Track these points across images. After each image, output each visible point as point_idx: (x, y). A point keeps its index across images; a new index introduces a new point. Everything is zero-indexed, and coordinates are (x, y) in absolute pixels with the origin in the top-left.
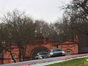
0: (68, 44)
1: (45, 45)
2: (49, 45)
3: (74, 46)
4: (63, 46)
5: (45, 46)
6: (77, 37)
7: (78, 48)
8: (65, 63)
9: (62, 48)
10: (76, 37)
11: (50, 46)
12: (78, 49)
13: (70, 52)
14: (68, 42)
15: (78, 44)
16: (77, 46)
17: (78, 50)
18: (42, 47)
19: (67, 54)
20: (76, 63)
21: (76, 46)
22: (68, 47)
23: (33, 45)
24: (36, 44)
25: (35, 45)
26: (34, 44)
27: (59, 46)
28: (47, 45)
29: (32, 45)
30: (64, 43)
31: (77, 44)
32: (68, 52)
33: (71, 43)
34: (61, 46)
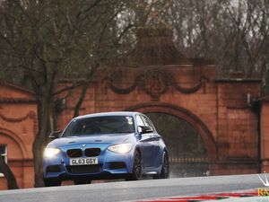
1: (184, 97)
2: (207, 97)
5: (184, 105)
11: (214, 103)
18: (168, 106)
29: (112, 94)
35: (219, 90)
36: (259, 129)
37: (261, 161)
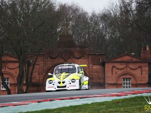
0: (127, 62)
1: (76, 60)
2: (85, 60)
3: (140, 67)
4: (117, 66)
6: (148, 49)
7: (147, 72)
8: (116, 103)
9: (114, 69)
10: (145, 49)
12: (147, 75)
13: (130, 79)
14: (126, 58)
15: (149, 63)
16: (147, 69)
17: (149, 76)
19: (124, 83)
20: (138, 107)
21: (143, 69)
22: (126, 68)
23: (52, 58)
24: (57, 57)
25: (55, 58)
26: (54, 56)
27: (106, 65)
28: (80, 60)
29: (50, 59)
30: (119, 60)
31: (147, 64)
32: (127, 79)
33: (134, 60)
34: (111, 66)
35: (90, 58)
36: (104, 73)
37: (105, 84)
